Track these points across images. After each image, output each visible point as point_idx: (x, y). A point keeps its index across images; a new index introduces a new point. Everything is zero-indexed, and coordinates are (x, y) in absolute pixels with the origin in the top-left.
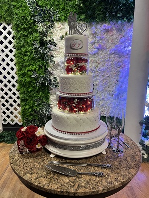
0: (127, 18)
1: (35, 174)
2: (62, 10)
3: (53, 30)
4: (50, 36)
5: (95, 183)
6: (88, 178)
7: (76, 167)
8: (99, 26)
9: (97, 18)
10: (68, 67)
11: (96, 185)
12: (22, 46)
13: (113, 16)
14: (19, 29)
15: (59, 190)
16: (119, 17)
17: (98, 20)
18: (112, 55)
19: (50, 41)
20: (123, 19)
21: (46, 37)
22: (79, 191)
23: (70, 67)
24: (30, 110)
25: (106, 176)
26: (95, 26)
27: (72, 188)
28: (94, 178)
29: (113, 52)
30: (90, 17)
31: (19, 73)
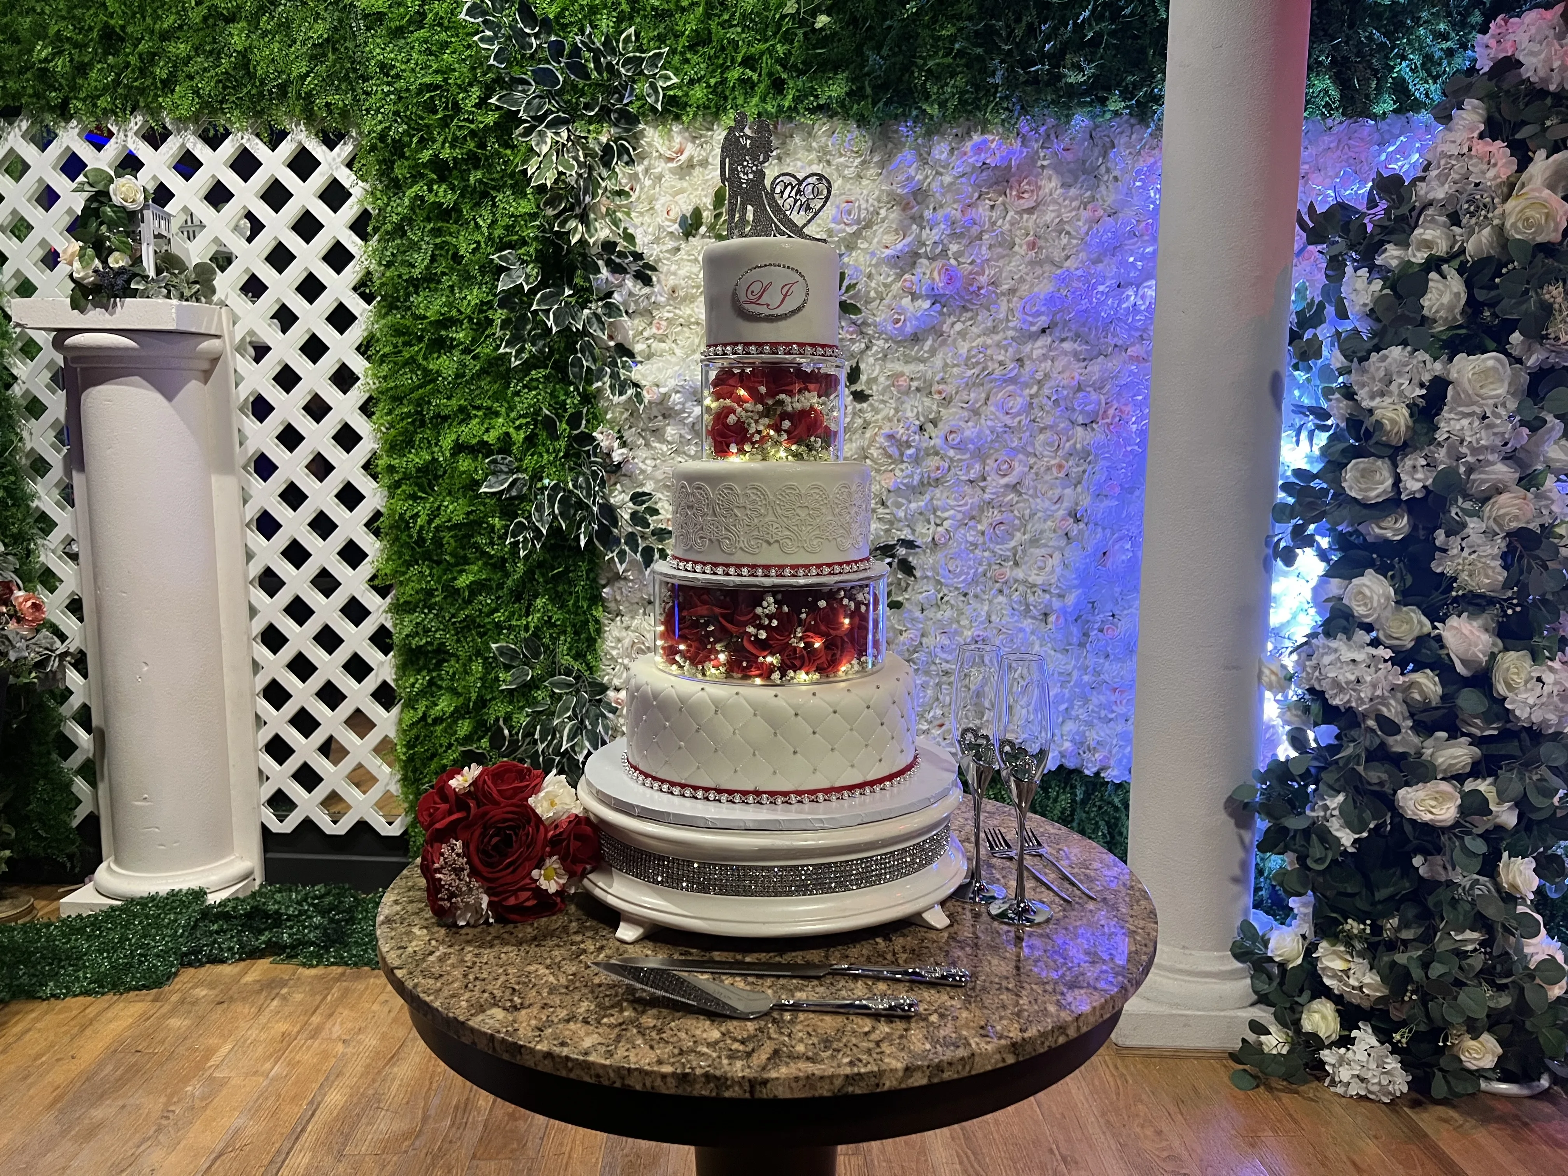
0: (1127, 95)
1: (535, 1010)
2: (692, 48)
3: (634, 177)
4: (610, 213)
5: (865, 1045)
6: (829, 1024)
7: (769, 982)
8: (941, 150)
9: (927, 97)
10: (721, 416)
11: (869, 1051)
12: (415, 284)
13: (1035, 80)
14: (400, 171)
15: (667, 1069)
16: (1073, 92)
17: (933, 110)
18: (1033, 337)
19: (609, 246)
20: (1103, 101)
21: (584, 219)
22: (773, 1074)
23: (732, 419)
24: (464, 728)
25: (934, 1018)
26: (917, 149)
27: (739, 1064)
28: (866, 1024)
29: (1043, 321)
30: (880, 88)
31: (391, 469)
